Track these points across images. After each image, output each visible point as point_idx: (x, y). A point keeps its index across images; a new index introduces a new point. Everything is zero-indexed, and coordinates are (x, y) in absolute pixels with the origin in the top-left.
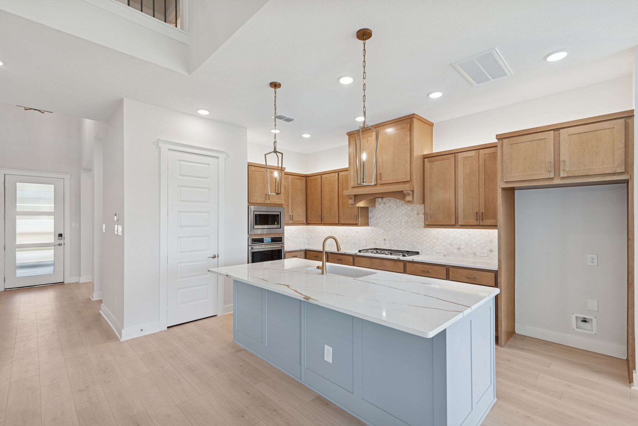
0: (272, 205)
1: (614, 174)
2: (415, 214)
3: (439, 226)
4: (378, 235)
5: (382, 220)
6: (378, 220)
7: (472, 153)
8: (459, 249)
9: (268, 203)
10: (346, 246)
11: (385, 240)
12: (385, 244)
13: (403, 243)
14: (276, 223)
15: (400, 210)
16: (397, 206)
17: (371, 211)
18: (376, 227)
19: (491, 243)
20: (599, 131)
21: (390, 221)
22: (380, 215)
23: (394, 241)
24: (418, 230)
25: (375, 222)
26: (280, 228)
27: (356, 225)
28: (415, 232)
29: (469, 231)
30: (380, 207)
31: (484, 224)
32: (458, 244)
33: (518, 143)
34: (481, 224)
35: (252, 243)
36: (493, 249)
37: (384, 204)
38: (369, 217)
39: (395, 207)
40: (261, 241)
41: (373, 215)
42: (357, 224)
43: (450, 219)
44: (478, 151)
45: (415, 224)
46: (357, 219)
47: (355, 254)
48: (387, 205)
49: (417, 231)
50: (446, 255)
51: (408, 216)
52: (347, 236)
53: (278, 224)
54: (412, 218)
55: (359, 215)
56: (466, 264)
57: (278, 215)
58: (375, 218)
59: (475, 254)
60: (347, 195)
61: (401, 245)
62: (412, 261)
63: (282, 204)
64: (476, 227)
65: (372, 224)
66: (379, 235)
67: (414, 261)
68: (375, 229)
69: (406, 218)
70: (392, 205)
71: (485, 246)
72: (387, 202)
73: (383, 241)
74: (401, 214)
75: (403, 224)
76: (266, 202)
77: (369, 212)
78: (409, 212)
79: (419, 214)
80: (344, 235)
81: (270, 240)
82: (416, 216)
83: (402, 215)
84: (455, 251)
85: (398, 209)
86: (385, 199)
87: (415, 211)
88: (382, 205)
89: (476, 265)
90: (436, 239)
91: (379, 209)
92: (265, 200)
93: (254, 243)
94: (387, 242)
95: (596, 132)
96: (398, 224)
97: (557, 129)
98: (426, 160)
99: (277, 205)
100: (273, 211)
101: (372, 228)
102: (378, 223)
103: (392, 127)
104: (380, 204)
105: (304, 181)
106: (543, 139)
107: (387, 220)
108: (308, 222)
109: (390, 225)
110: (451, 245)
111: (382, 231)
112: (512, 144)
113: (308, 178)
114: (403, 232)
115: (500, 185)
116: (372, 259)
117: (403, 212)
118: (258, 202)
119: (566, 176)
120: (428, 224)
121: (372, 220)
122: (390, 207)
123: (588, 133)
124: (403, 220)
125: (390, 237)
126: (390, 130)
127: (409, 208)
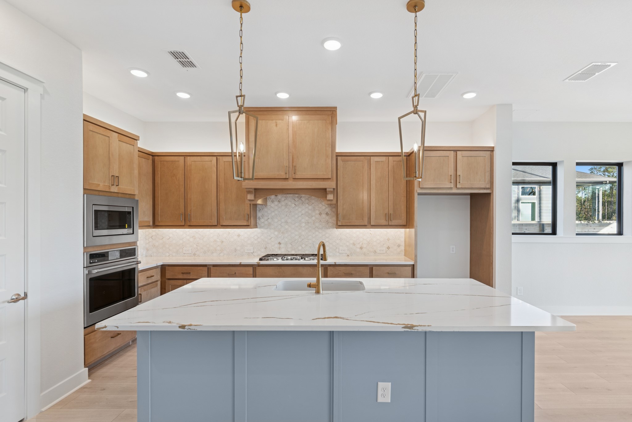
0: (120, 195)
1: (484, 189)
2: (317, 214)
3: (352, 227)
4: (270, 238)
5: (276, 220)
6: (270, 220)
7: (384, 159)
8: (361, 248)
9: (115, 191)
10: (222, 254)
11: (280, 243)
12: (280, 248)
13: (303, 246)
14: (126, 225)
15: (300, 210)
16: (295, 205)
17: (260, 210)
18: (267, 228)
19: (388, 241)
20: (478, 157)
21: (286, 222)
22: (273, 214)
23: (292, 245)
24: (320, 231)
25: (266, 223)
26: (133, 233)
27: (247, 226)
28: (317, 233)
29: (370, 230)
30: (273, 205)
31: (393, 224)
32: (361, 244)
33: (431, 156)
34: (390, 224)
35: (90, 263)
36: (390, 246)
37: (279, 201)
38: (257, 217)
39: (293, 205)
40: (103, 256)
41: (263, 215)
42: (249, 226)
43: (363, 220)
44: (387, 157)
45: (317, 225)
46: (248, 219)
47: (256, 264)
48: (283, 203)
49: (319, 233)
50: (349, 255)
51: (309, 216)
52: (222, 242)
53: (129, 227)
54: (314, 218)
55: (252, 215)
56: (367, 262)
57: (129, 213)
58: (266, 218)
59: (375, 252)
60: (246, 188)
61: (300, 248)
62: (334, 264)
63: (135, 195)
64: (385, 227)
65: (262, 225)
66: (272, 238)
67: (337, 264)
68: (266, 231)
69: (307, 218)
70: (290, 203)
71: (384, 244)
72: (283, 199)
73: (277, 246)
74: (300, 214)
75: (303, 225)
76: (112, 190)
77: (258, 211)
78: (310, 212)
79: (322, 214)
80: (218, 240)
81: (118, 254)
82: (318, 216)
83: (302, 215)
84: (358, 250)
85: (297, 208)
86: (279, 197)
87: (317, 211)
88: (276, 203)
89: (377, 262)
90: (339, 240)
91: (272, 207)
92: (111, 185)
93: (93, 263)
94: (282, 246)
95: (477, 157)
96: (297, 224)
97: (456, 150)
98: (339, 158)
99: (127, 195)
100: (123, 206)
101: (262, 230)
102: (270, 224)
103: (297, 115)
104: (273, 202)
105: (150, 162)
106: (447, 156)
107: (283, 220)
108: (156, 224)
109: (287, 227)
110: (354, 244)
111: (276, 233)
112: (426, 156)
113: (156, 158)
114: (303, 233)
115: (417, 190)
116: (282, 268)
117: (303, 212)
118: (99, 189)
119: (460, 187)
120: (340, 225)
121: (262, 220)
122: (286, 205)
123: (472, 157)
124: (303, 220)
125: (286, 240)
126: (294, 118)
127: (310, 207)
